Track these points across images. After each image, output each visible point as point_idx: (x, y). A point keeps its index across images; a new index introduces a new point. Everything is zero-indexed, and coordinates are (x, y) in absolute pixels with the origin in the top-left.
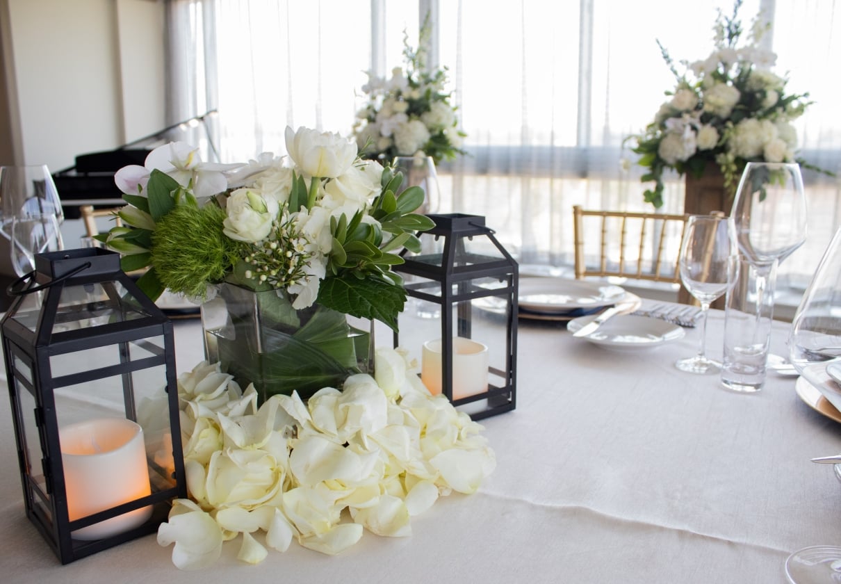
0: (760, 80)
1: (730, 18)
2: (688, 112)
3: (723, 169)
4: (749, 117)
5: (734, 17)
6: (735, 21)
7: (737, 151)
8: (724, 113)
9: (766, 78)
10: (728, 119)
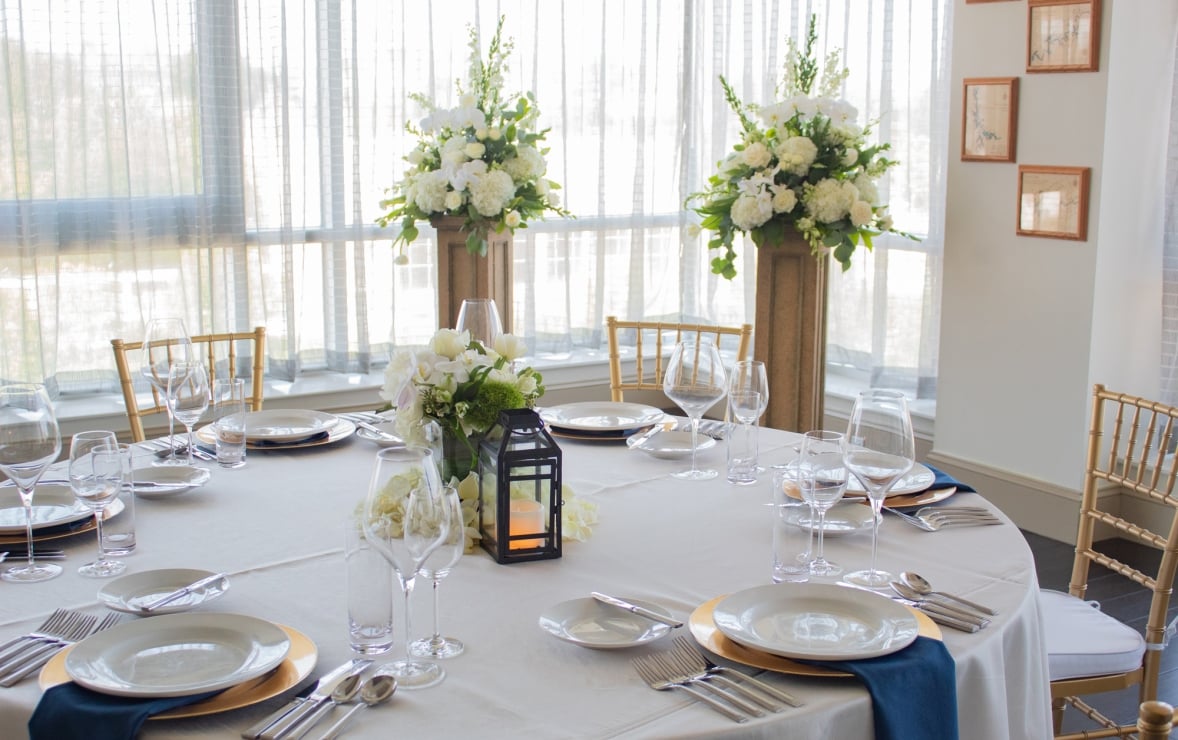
0: (839, 134)
1: (803, 56)
2: (761, 169)
3: (806, 236)
4: (828, 177)
5: (808, 54)
6: (811, 58)
7: (817, 216)
8: (802, 172)
9: (844, 132)
10: (806, 178)
